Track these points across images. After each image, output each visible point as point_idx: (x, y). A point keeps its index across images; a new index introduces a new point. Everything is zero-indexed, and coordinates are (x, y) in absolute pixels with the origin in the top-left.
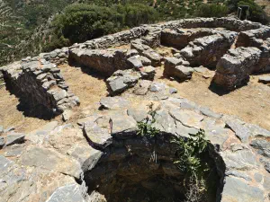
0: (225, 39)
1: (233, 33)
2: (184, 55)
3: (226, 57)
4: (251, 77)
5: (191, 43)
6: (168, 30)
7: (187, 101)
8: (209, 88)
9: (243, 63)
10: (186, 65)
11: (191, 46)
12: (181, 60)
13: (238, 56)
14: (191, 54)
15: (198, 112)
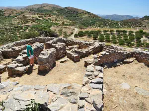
0: (38, 47)
1: (42, 44)
2: (18, 61)
3: (41, 56)
4: (56, 62)
5: (21, 53)
7: (26, 86)
9: (49, 56)
10: (21, 66)
11: (21, 55)
12: (17, 64)
13: (46, 54)
14: (22, 59)
15: (33, 89)
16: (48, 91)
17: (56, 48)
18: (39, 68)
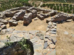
0: (23, 12)
1: (25, 10)
2: (14, 19)
3: (25, 17)
4: (32, 20)
5: (15, 15)
6: (7, 13)
8: (23, 25)
9: (29, 17)
10: (15, 21)
11: (15, 16)
12: (13, 20)
13: (27, 16)
14: (16, 18)
15: (22, 32)
16: (30, 33)
17: (32, 13)
18: (24, 23)
